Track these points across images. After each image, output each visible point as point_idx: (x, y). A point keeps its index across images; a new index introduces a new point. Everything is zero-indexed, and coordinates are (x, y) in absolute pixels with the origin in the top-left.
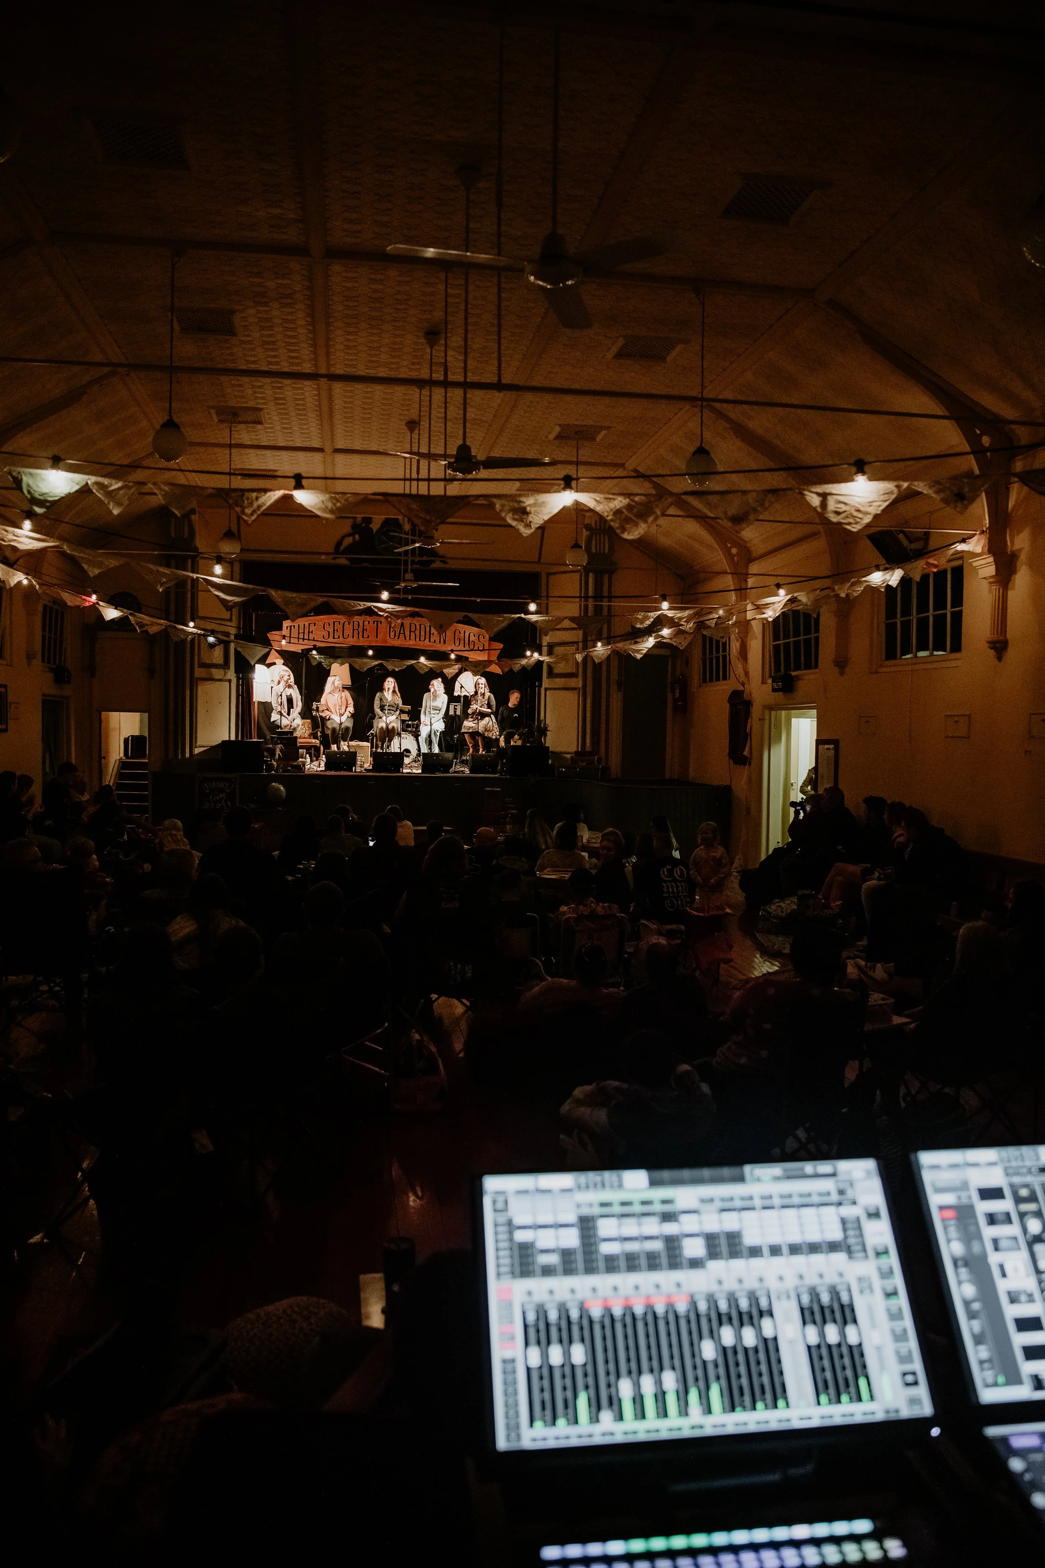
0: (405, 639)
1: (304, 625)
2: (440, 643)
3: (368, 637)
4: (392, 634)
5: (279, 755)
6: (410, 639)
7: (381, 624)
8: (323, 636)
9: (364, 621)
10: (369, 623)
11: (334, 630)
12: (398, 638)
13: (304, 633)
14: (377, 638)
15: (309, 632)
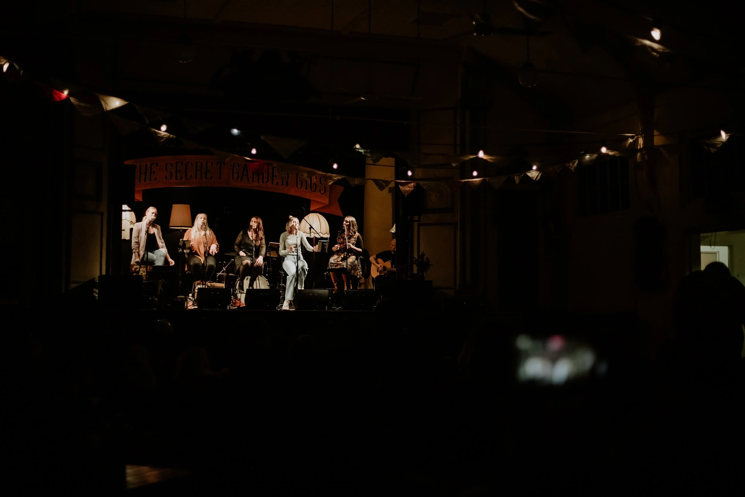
0: (248, 180)
1: (146, 165)
2: (283, 185)
3: (211, 178)
4: (236, 175)
5: (161, 290)
6: (253, 181)
7: (224, 165)
8: (166, 177)
9: (207, 163)
10: (212, 164)
11: (177, 171)
12: (241, 180)
13: (146, 173)
14: (220, 179)
15: (151, 173)
